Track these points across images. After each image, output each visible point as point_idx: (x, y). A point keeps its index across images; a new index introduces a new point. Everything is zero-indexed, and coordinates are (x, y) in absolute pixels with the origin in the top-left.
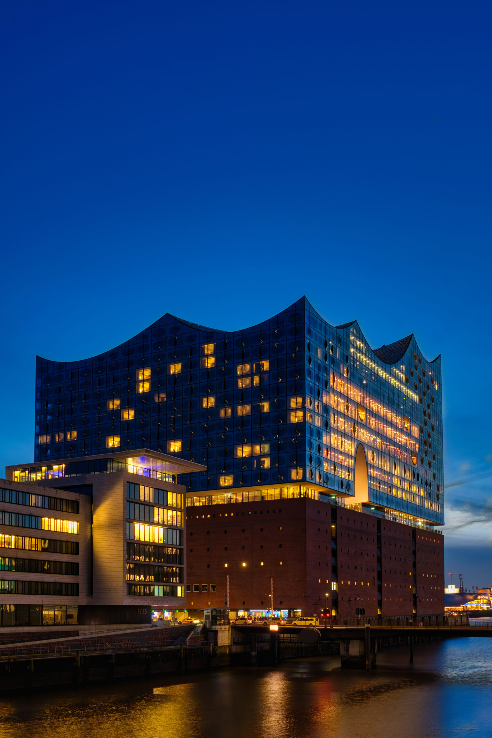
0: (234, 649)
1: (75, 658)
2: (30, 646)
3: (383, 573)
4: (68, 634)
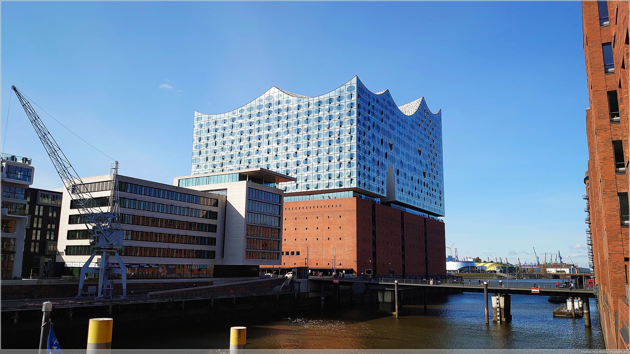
0: (311, 295)
3: (405, 246)
4: (207, 283)
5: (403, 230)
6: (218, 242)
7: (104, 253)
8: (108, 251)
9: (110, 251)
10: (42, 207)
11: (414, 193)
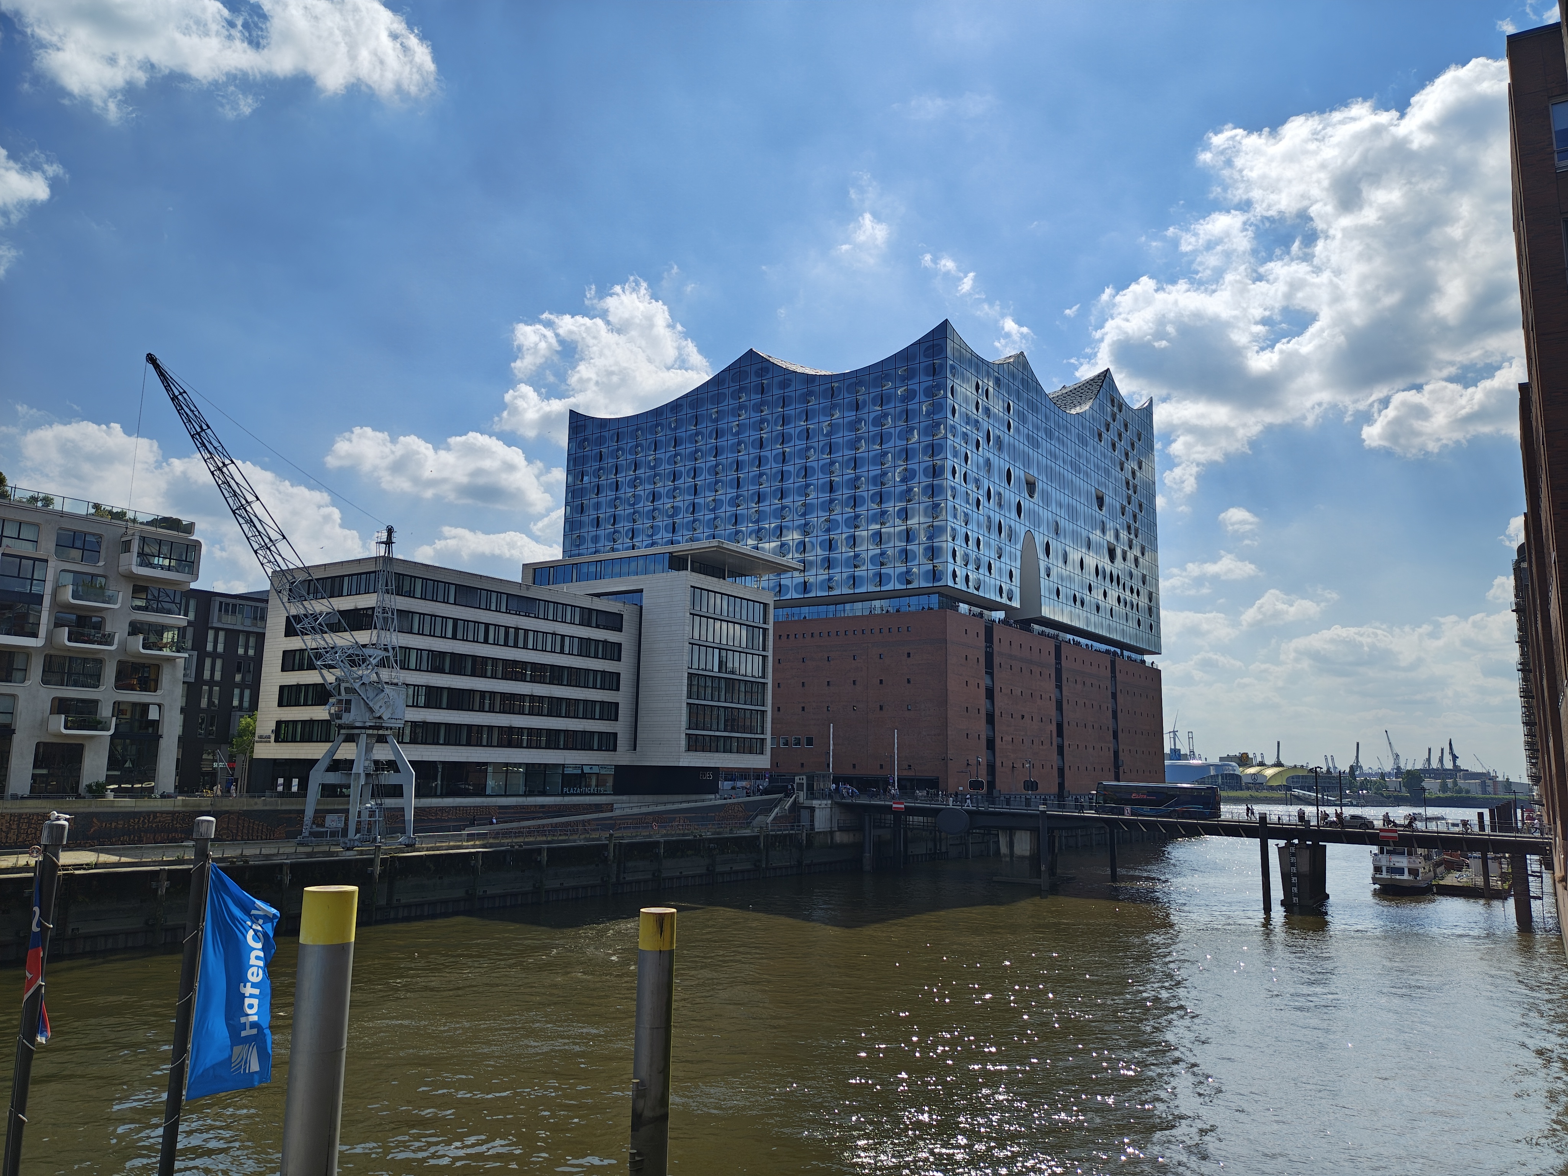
0: (839, 837)
1: (607, 845)
2: (544, 826)
3: (1065, 725)
4: (598, 808)
5: (1059, 687)
6: (624, 712)
7: (363, 739)
8: (370, 732)
9: (375, 732)
10: (222, 635)
11: (1087, 599)
